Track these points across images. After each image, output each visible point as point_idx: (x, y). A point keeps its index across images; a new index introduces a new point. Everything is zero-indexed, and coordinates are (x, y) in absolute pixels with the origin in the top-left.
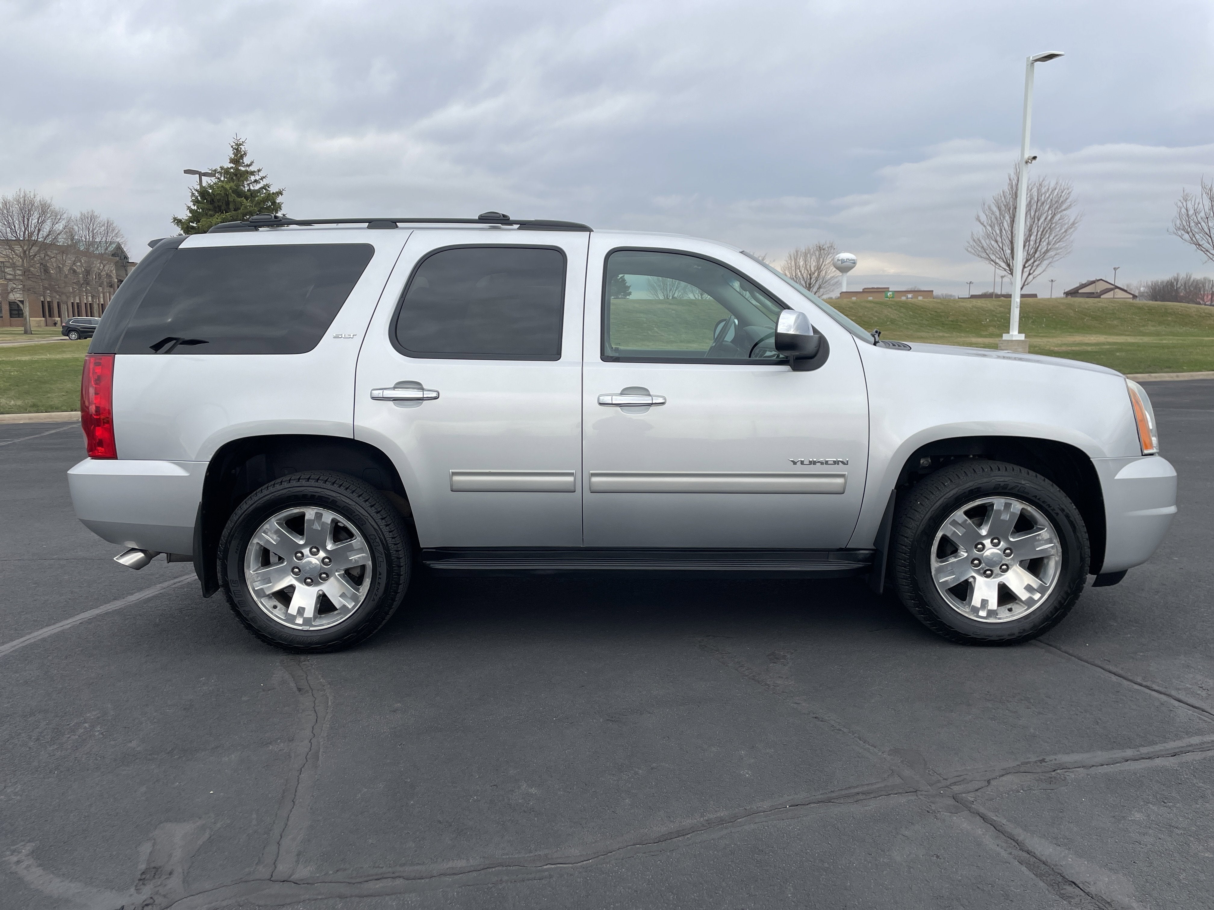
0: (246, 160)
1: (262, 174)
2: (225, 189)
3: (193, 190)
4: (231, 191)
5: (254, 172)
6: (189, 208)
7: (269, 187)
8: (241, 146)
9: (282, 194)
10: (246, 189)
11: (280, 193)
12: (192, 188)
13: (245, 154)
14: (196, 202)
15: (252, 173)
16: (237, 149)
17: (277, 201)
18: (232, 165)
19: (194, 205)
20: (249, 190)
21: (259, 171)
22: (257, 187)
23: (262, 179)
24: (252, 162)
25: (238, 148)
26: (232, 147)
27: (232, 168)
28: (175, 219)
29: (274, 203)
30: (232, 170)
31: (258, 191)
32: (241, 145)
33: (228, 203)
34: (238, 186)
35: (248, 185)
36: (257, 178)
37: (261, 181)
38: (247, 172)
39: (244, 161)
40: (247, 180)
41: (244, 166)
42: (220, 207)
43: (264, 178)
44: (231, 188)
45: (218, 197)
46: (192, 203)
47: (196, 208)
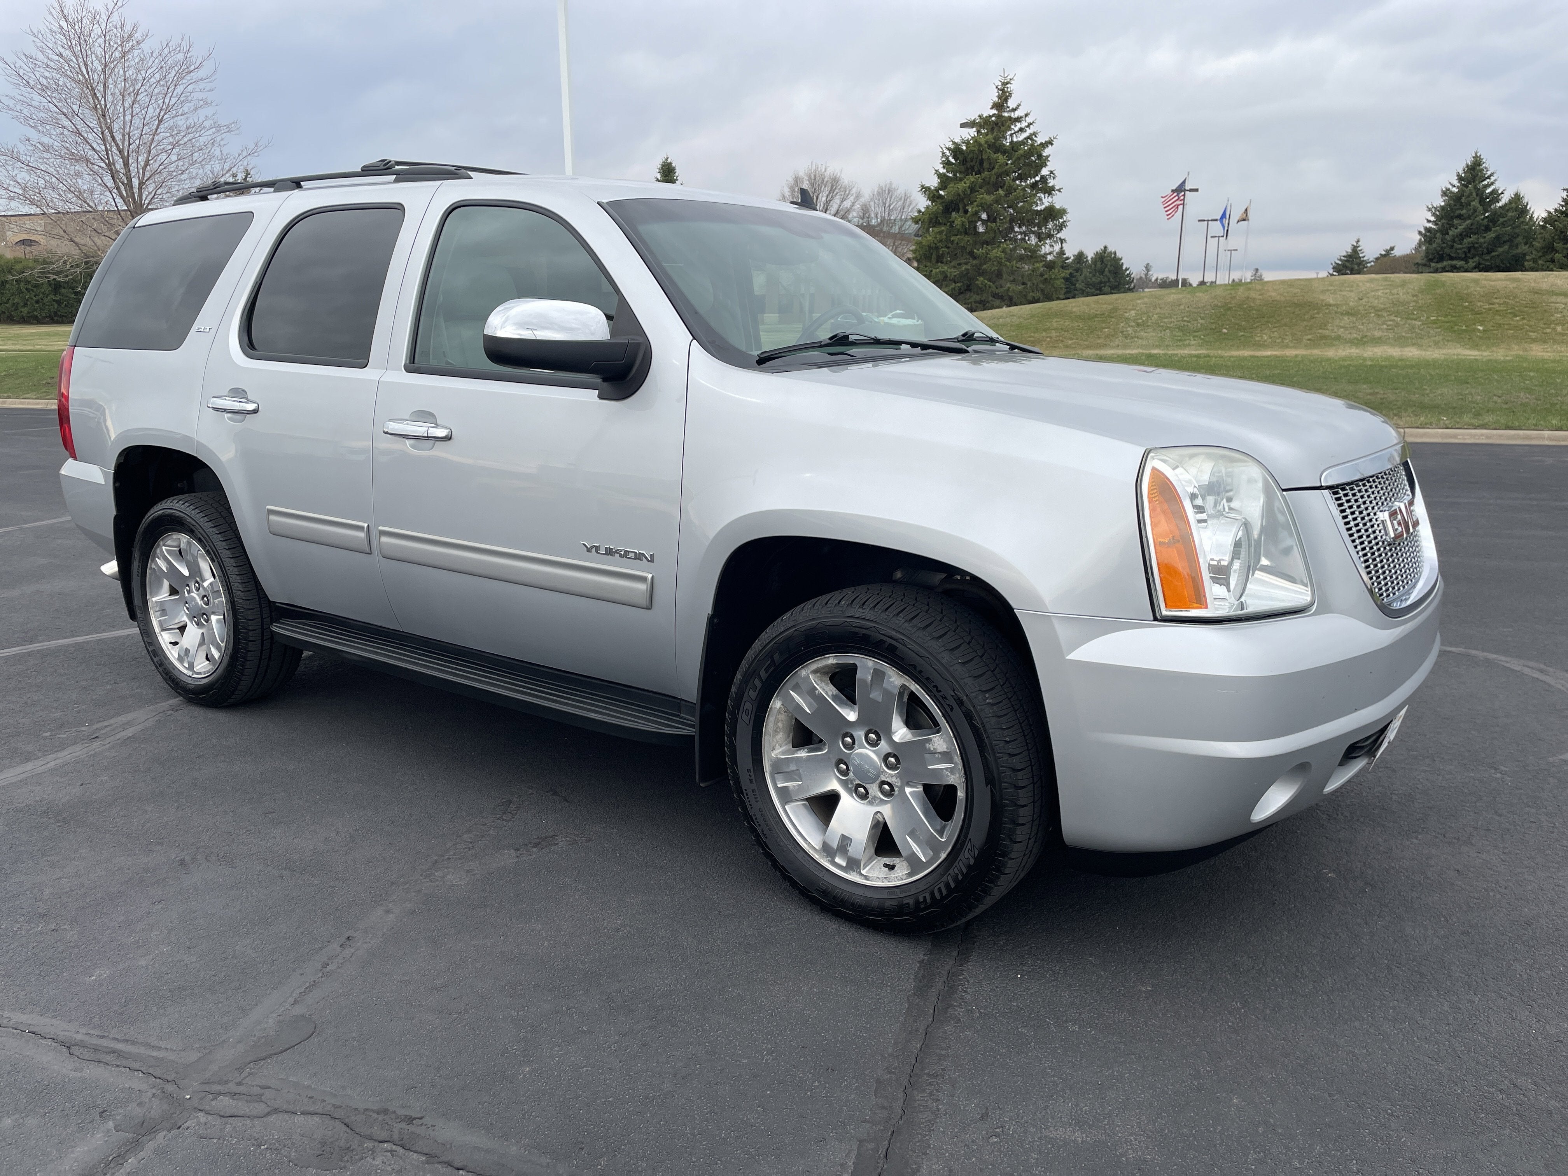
0: (1011, 104)
1: (1029, 120)
2: (980, 145)
3: (944, 149)
4: (986, 145)
5: (1021, 117)
6: (937, 171)
7: (1036, 137)
8: (1009, 86)
9: (1052, 144)
10: (1008, 141)
11: (1050, 143)
12: (943, 146)
13: (1010, 95)
14: (946, 164)
15: (1018, 119)
16: (1002, 90)
17: (1044, 154)
18: (995, 112)
19: (944, 167)
20: (1012, 142)
21: (1026, 115)
22: (1022, 137)
23: (1028, 126)
24: (1019, 105)
25: (1004, 89)
26: (997, 87)
27: (994, 115)
28: (923, 187)
29: (1040, 156)
30: (993, 119)
31: (1023, 143)
32: (1008, 83)
33: (981, 162)
34: (997, 139)
35: (1011, 135)
36: (1024, 124)
37: (1027, 129)
38: (1010, 118)
39: (1009, 105)
40: (1010, 129)
41: (1009, 111)
42: (972, 167)
43: (1031, 124)
44: (986, 142)
45: (971, 156)
46: (942, 166)
47: (945, 171)
